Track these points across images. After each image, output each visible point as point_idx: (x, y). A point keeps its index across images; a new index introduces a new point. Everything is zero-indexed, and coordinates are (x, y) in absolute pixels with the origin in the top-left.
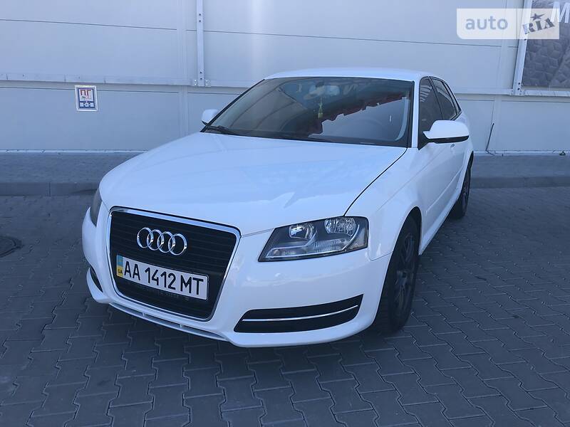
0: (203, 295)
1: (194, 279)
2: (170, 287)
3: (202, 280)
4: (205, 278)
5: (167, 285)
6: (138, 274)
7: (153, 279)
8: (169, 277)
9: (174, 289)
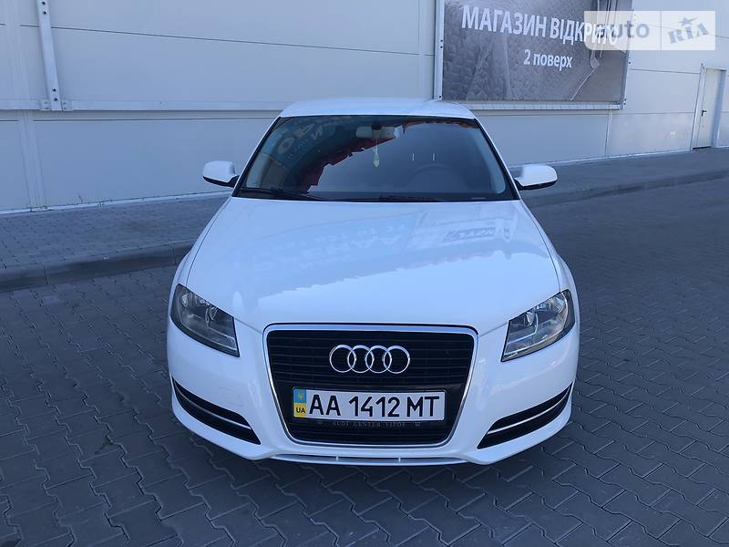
0: (439, 415)
1: (426, 398)
2: (390, 415)
3: (438, 398)
4: (442, 395)
5: (387, 413)
6: (337, 408)
7: (363, 409)
8: (390, 402)
9: (398, 415)
